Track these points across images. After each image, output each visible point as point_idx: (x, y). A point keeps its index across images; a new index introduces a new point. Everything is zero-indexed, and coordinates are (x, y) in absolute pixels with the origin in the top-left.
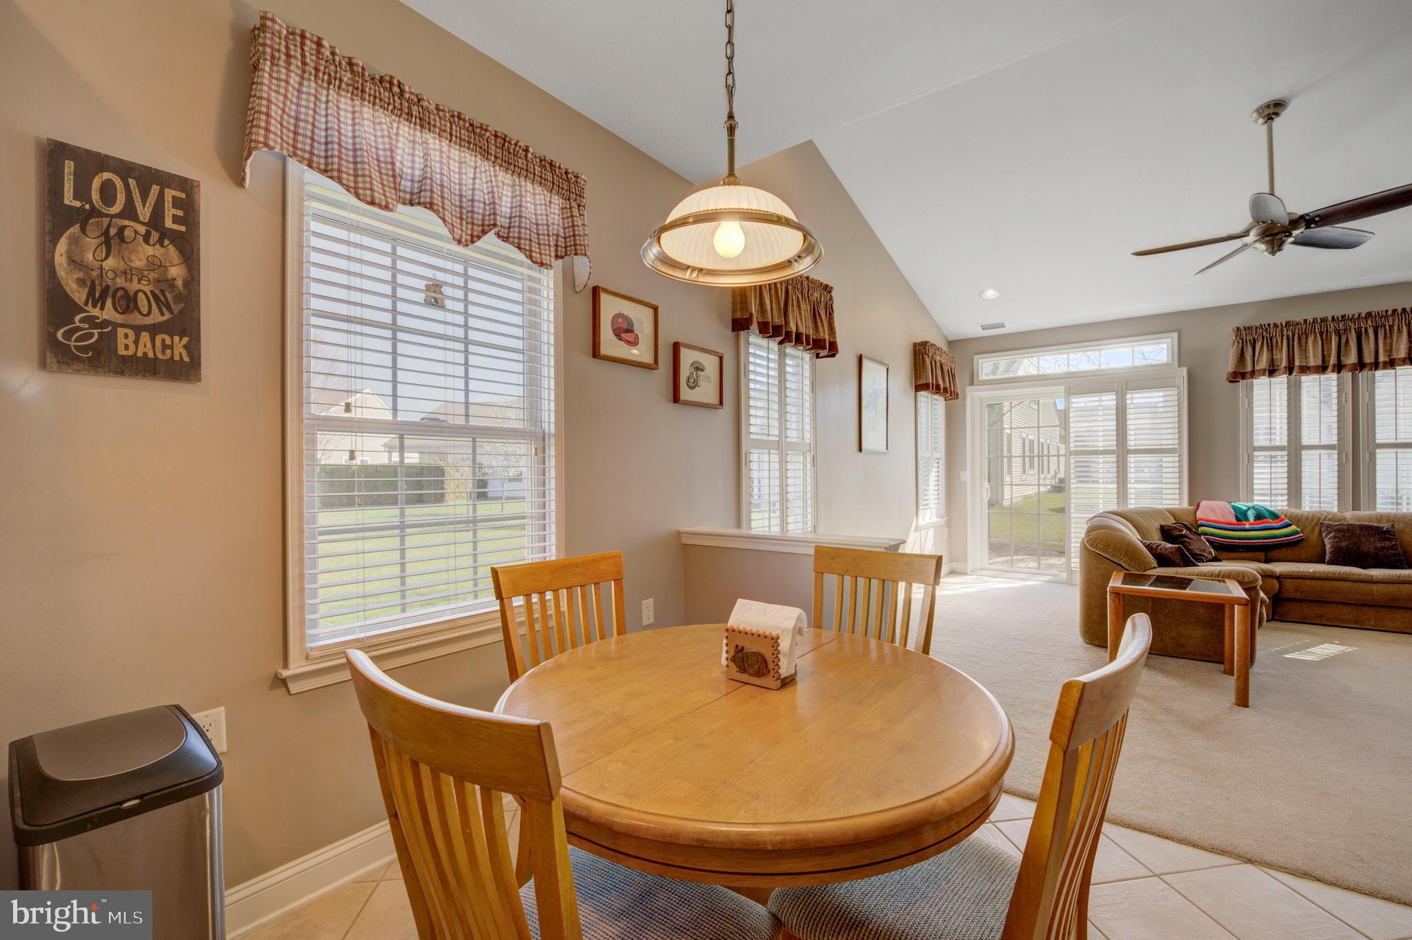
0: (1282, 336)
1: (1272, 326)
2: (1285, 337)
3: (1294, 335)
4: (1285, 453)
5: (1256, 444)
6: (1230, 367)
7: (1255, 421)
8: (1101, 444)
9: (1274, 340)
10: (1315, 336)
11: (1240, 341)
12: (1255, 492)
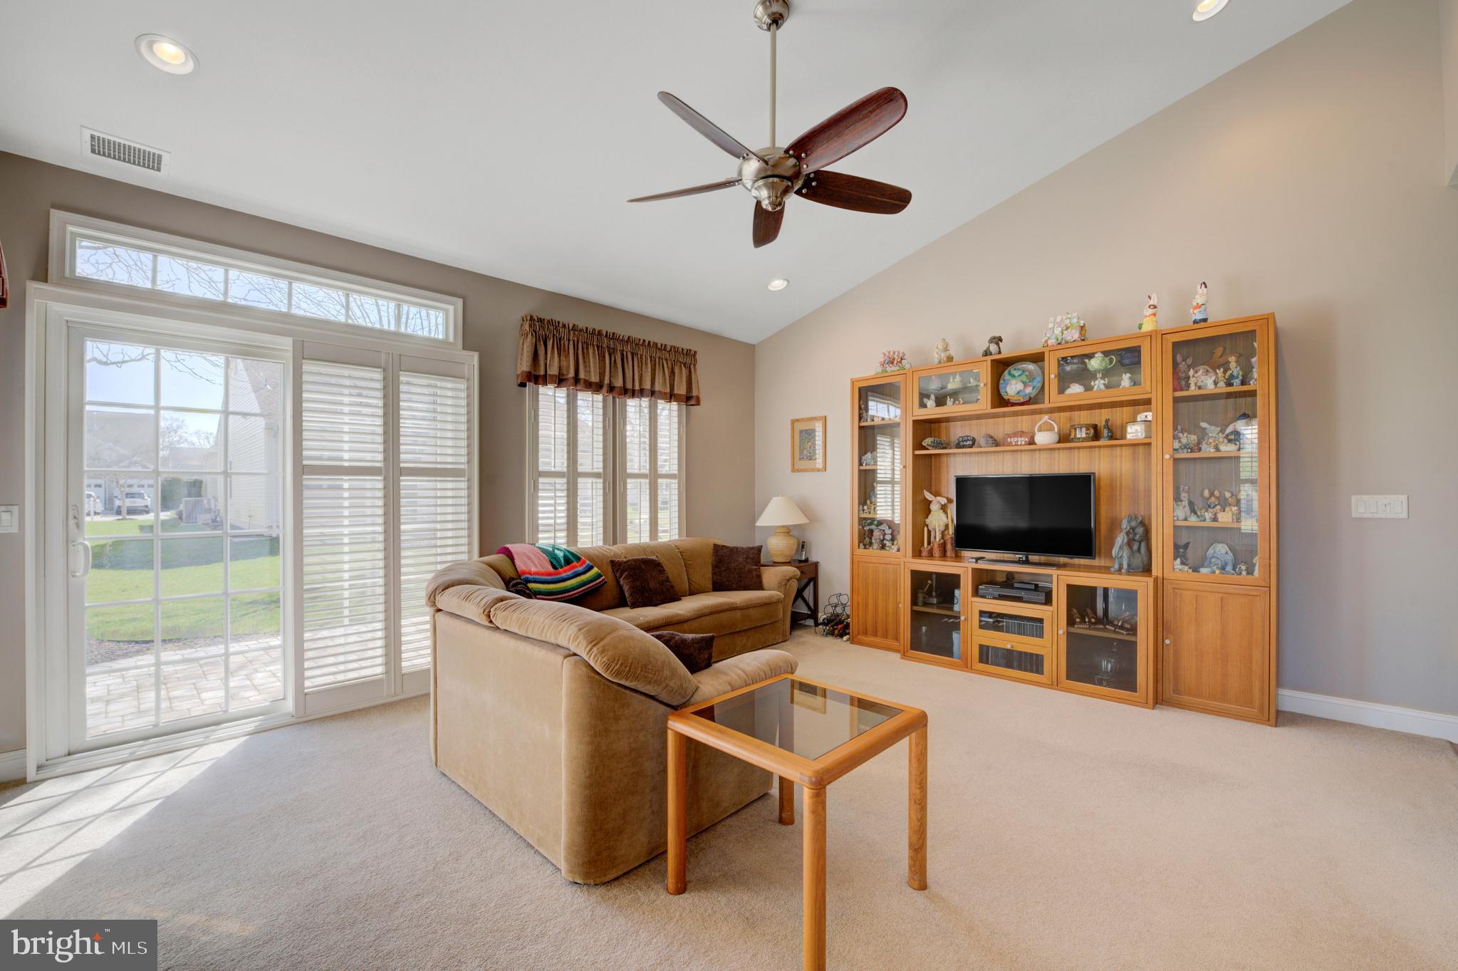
0: (569, 340)
1: (561, 325)
2: (571, 343)
3: (578, 342)
4: (564, 480)
5: (541, 468)
6: (525, 365)
7: (540, 439)
8: (346, 456)
9: (562, 342)
10: (594, 349)
11: (534, 334)
12: (540, 528)
